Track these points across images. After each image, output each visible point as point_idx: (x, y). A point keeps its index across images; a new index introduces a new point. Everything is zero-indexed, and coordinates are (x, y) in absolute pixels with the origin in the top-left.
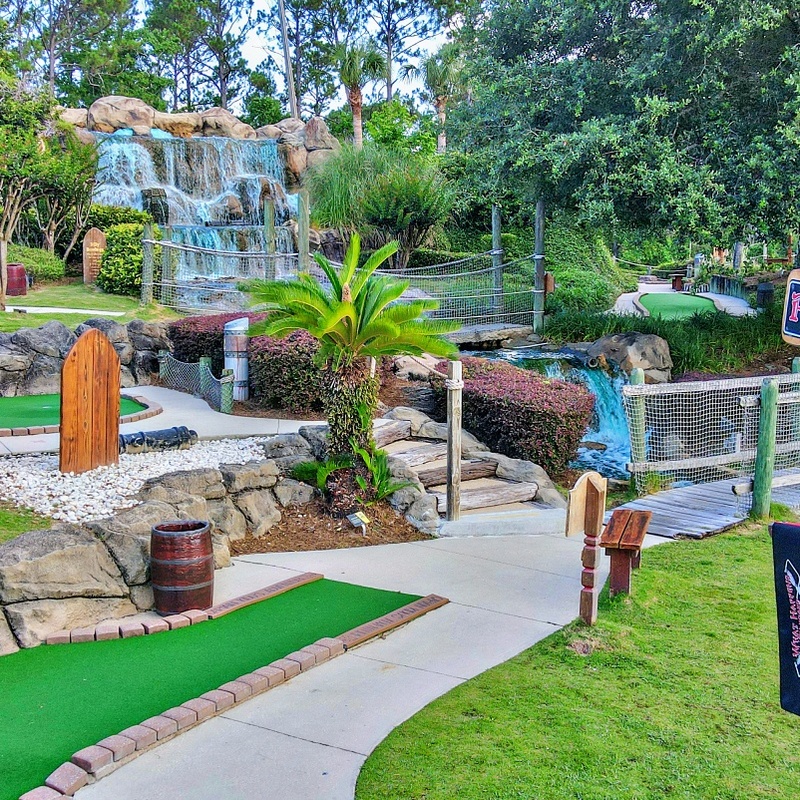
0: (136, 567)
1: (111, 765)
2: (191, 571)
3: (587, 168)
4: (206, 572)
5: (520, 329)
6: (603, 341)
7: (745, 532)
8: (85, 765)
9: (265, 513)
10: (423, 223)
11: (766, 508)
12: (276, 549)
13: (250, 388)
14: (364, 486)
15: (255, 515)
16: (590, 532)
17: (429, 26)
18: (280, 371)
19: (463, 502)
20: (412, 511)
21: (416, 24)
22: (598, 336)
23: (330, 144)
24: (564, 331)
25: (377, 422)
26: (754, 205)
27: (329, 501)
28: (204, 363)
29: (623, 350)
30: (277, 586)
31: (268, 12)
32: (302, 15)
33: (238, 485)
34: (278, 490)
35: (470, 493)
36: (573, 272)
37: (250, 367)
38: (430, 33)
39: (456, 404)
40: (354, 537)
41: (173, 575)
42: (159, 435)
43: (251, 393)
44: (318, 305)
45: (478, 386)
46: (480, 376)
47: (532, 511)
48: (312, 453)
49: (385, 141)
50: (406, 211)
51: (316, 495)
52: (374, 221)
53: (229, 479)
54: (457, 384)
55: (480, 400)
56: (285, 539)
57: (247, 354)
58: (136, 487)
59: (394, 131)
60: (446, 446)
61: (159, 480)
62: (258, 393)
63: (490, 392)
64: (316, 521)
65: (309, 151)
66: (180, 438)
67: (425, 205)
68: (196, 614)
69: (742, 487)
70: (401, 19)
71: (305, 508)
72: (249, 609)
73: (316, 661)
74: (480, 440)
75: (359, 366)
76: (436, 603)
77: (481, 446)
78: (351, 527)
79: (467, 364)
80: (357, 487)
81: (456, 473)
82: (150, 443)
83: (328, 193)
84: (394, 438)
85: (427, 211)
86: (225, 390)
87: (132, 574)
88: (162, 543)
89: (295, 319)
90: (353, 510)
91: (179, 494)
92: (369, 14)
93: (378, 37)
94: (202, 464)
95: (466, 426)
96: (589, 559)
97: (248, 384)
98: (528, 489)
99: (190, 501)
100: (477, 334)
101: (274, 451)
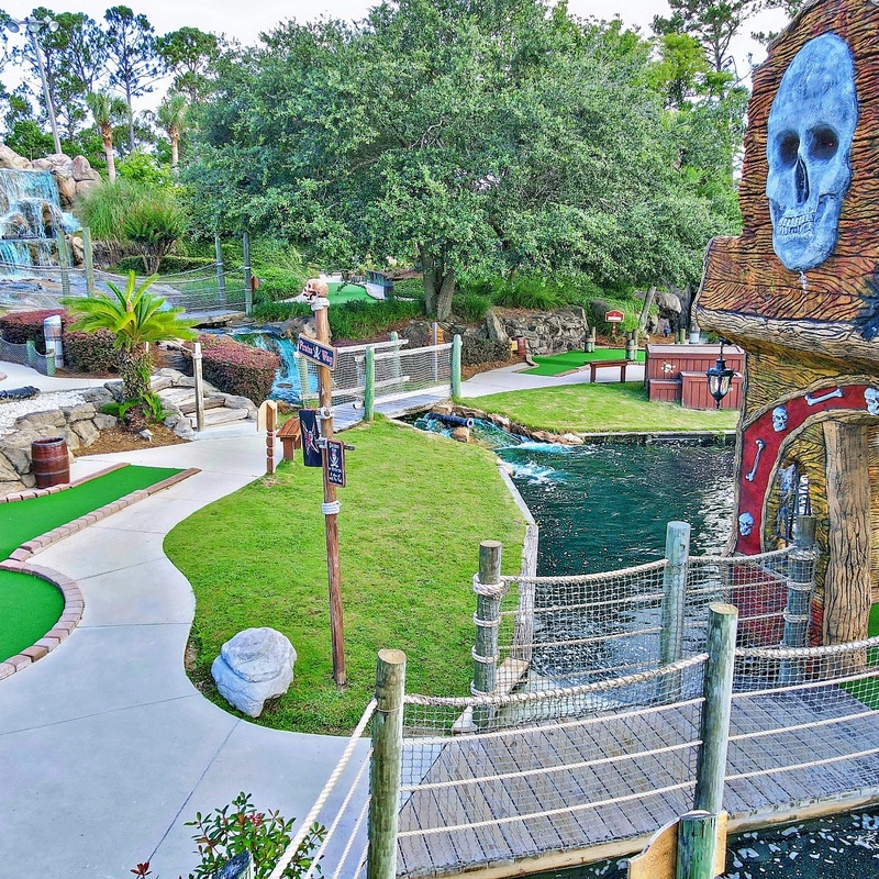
0: (23, 465)
1: (40, 549)
2: (57, 463)
3: (271, 218)
4: (65, 464)
5: (237, 314)
6: (289, 321)
7: (360, 428)
8: (29, 549)
9: (90, 434)
10: (168, 239)
11: (372, 415)
12: (98, 453)
13: (65, 360)
14: (148, 415)
15: (84, 435)
16: (270, 429)
17: (158, 69)
18: (86, 349)
19: (206, 421)
20: (177, 428)
21: (147, 66)
22: (287, 318)
23: (92, 176)
24: (265, 315)
25: (152, 378)
26: (368, 243)
27: (127, 425)
28: (30, 344)
29: (302, 326)
30: (105, 470)
31: (21, 48)
32: (51, 52)
33: (73, 418)
34: (95, 420)
35: (209, 416)
36: (274, 270)
37: (63, 346)
38: (160, 75)
39: (199, 366)
40: (144, 443)
41: (47, 466)
42: (16, 392)
43: (66, 363)
44: (113, 314)
45: (211, 354)
46: (211, 348)
47: (246, 424)
48: (114, 398)
49: (135, 177)
50: (156, 232)
51: (119, 422)
52: (132, 237)
53: (67, 415)
54: (198, 356)
55: (213, 362)
56: (102, 447)
57: (62, 339)
58: (11, 422)
59: (141, 170)
60: (194, 390)
61: (25, 417)
62: (71, 363)
63: (219, 357)
64: (121, 436)
65: (77, 181)
66: (29, 393)
67: (168, 227)
68: (62, 486)
69: (358, 405)
70: (136, 62)
71: (113, 430)
72: (91, 482)
73: (135, 501)
74: (214, 386)
75: (140, 347)
76: (195, 471)
77: (215, 389)
78: (143, 438)
79: (204, 340)
80: (144, 416)
81: (201, 405)
82: (11, 397)
83: (95, 215)
84: (162, 387)
85: (170, 231)
86: (49, 362)
87: (21, 469)
88: (38, 449)
89: (100, 322)
90: (143, 429)
91: (39, 424)
92: (108, 56)
93: (117, 74)
94: (48, 408)
95: (205, 378)
96: (270, 442)
97: (64, 357)
98: (244, 413)
99: (47, 428)
100: (210, 318)
101: (90, 398)
